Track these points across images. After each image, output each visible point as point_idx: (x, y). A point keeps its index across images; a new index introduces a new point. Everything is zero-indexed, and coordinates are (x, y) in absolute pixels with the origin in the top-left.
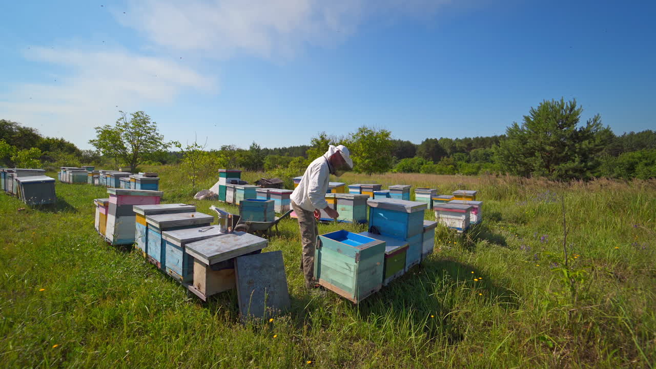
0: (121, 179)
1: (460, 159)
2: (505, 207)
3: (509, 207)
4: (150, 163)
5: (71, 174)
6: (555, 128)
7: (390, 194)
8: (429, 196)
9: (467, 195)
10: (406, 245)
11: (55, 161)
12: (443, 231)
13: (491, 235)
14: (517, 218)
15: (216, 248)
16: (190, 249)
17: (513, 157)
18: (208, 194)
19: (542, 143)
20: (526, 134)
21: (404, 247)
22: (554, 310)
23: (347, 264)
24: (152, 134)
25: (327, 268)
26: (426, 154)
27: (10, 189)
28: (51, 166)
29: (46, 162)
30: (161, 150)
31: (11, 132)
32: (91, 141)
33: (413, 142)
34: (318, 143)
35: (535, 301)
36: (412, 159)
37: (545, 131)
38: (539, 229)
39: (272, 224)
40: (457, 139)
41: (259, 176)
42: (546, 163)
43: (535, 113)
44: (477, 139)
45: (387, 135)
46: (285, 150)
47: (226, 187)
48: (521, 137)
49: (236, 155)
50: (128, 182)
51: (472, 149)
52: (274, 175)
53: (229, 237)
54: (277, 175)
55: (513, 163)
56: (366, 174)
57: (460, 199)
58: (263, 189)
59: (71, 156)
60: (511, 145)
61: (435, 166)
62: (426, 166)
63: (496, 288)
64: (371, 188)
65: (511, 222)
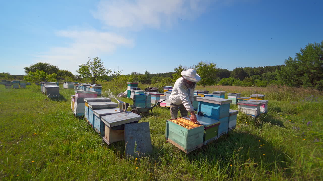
0: (87, 87)
1: (256, 79)
2: (283, 104)
3: (286, 104)
4: (102, 81)
5: (68, 85)
6: (317, 59)
7: (213, 96)
8: (236, 97)
9: (259, 97)
10: (218, 123)
11: (64, 80)
12: (243, 116)
13: (274, 120)
14: (291, 111)
15: (115, 119)
16: (103, 119)
17: (289, 76)
18: (123, 95)
19: (308, 68)
20: (298, 64)
21: (217, 123)
22: (317, 169)
23: (182, 131)
24: (102, 67)
25: (172, 133)
26: (236, 76)
27: (43, 91)
28: (62, 82)
29: (60, 80)
30: (105, 75)
31: (48, 68)
32: (77, 71)
33: (228, 70)
34: (178, 70)
35: (302, 162)
36: (228, 79)
37: (310, 61)
38: (306, 118)
39: (149, 109)
40: (255, 67)
41: (148, 86)
42: (311, 80)
43: (303, 51)
44: (267, 67)
45: (214, 66)
46: (162, 74)
47: (131, 91)
48: (295, 65)
49: (138, 77)
50: (89, 88)
51: (263, 73)
52: (154, 86)
53: (123, 114)
54: (156, 86)
55: (289, 80)
56: (202, 86)
57: (255, 99)
58: (148, 92)
59: (70, 77)
60: (288, 70)
61: (241, 82)
62: (236, 82)
63: (275, 151)
64: (203, 93)
65: (286, 113)
